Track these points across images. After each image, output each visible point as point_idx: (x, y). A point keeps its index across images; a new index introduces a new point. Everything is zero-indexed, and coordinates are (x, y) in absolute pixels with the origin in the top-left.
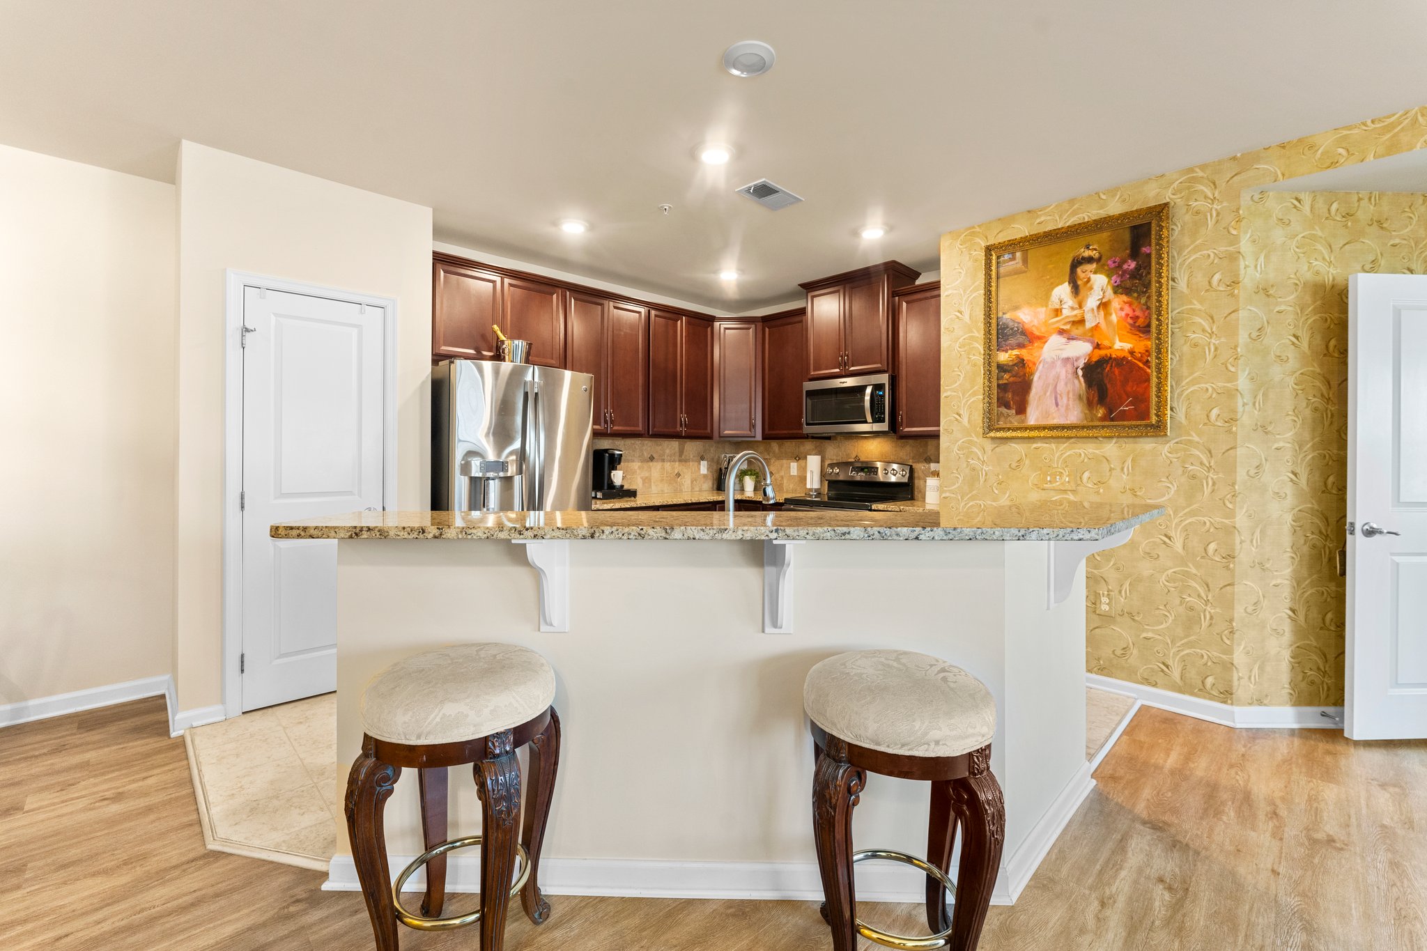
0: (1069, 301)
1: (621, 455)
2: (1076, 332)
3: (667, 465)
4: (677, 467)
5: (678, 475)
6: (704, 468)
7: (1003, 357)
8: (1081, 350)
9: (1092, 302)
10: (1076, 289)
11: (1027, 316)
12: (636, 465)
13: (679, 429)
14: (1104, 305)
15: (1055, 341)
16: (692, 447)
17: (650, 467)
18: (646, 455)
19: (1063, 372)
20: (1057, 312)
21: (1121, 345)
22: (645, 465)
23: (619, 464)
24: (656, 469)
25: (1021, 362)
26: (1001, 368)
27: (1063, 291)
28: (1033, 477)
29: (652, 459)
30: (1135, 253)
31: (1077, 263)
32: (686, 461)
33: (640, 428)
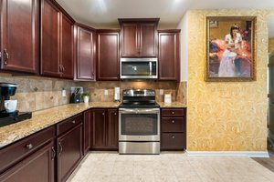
0: (231, 40)
1: (15, 88)
2: (232, 49)
3: (46, 93)
4: (51, 94)
5: (52, 98)
6: (64, 93)
7: (211, 55)
8: (234, 55)
9: (237, 41)
10: (232, 36)
11: (219, 42)
12: (24, 94)
13: (59, 73)
14: (240, 43)
15: (226, 51)
16: (59, 83)
17: (35, 96)
18: (32, 87)
19: (229, 61)
20: (227, 42)
21: (244, 55)
22: (32, 94)
23: (14, 94)
24: (39, 96)
25: (217, 57)
26: (210, 58)
27: (229, 36)
28: (218, 94)
29: (36, 90)
30: (247, 29)
31: (233, 28)
32: (56, 90)
33: (34, 69)
